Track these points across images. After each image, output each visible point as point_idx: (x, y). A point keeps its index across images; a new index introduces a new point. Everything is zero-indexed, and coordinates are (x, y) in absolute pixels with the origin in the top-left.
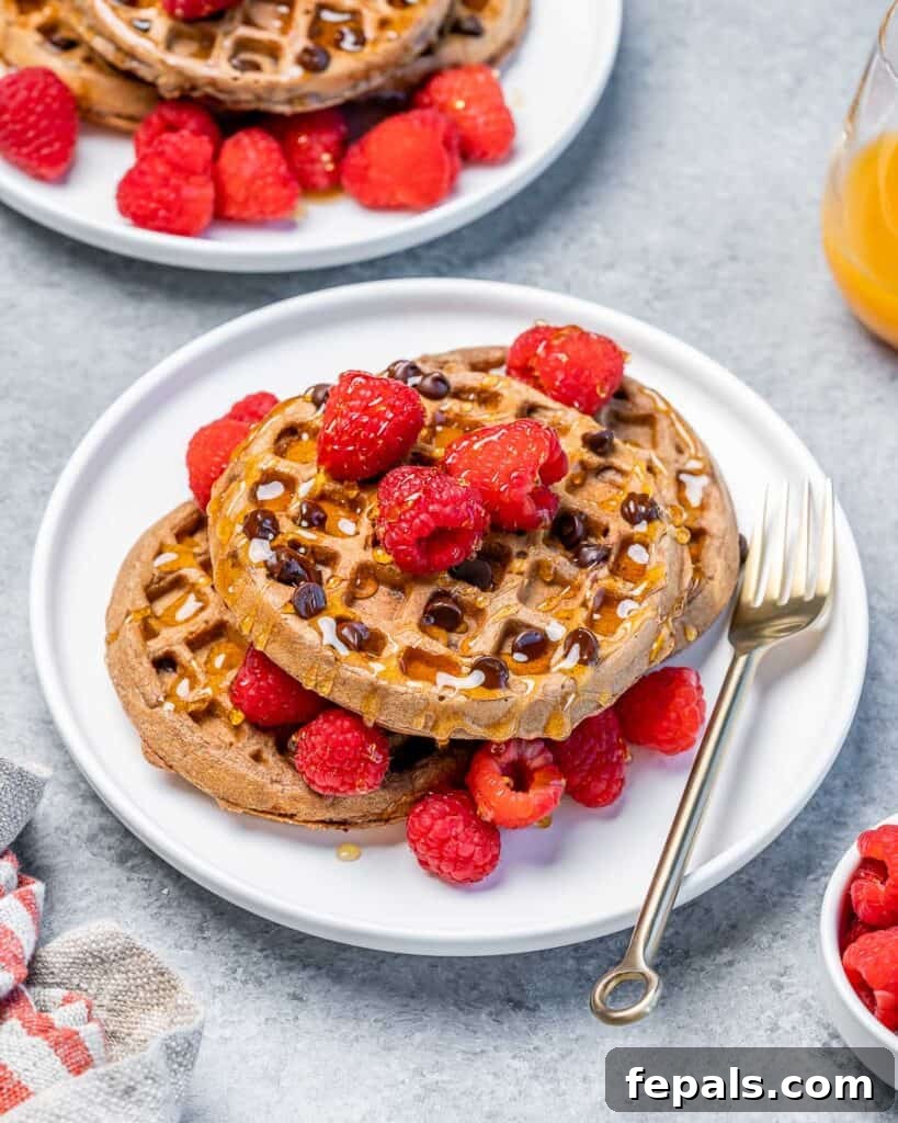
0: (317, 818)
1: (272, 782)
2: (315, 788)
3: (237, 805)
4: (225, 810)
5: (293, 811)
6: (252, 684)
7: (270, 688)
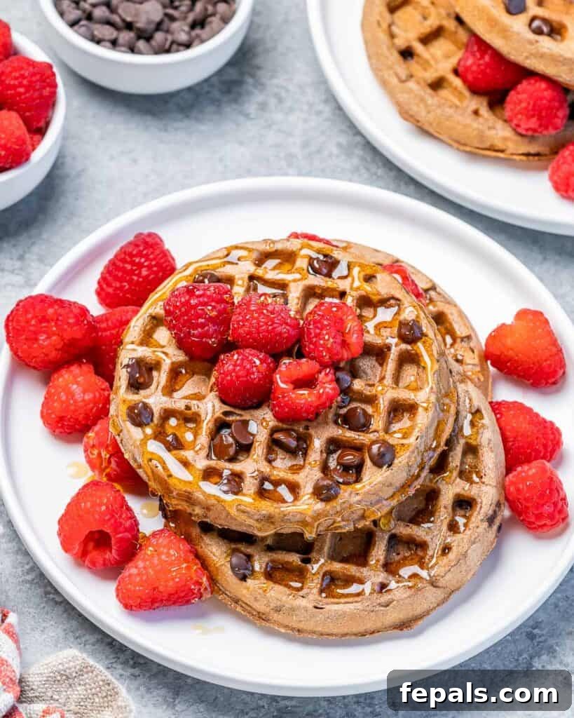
0: (521, 152)
1: (490, 128)
2: (520, 130)
3: (465, 145)
4: (458, 149)
5: (504, 147)
6: (474, 64)
7: (487, 65)
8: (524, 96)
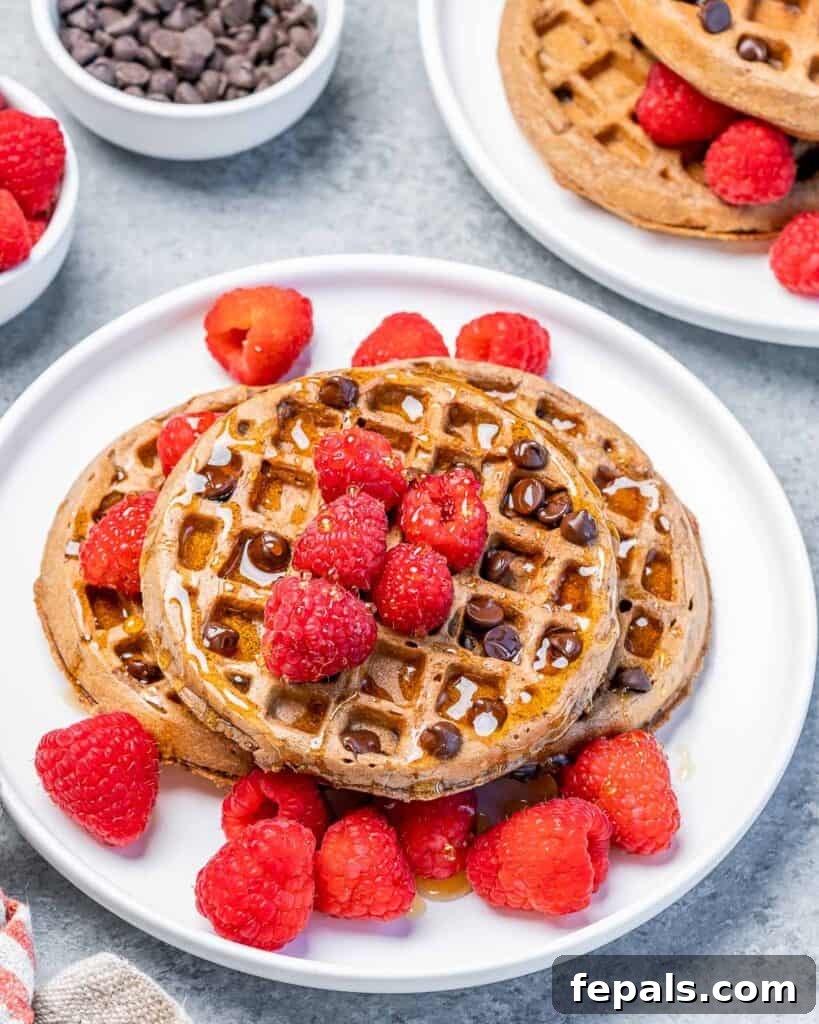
0: (728, 229)
1: (684, 196)
2: (727, 198)
3: (649, 220)
4: (640, 227)
5: (705, 223)
6: (659, 105)
7: (678, 106)
8: (732, 149)
